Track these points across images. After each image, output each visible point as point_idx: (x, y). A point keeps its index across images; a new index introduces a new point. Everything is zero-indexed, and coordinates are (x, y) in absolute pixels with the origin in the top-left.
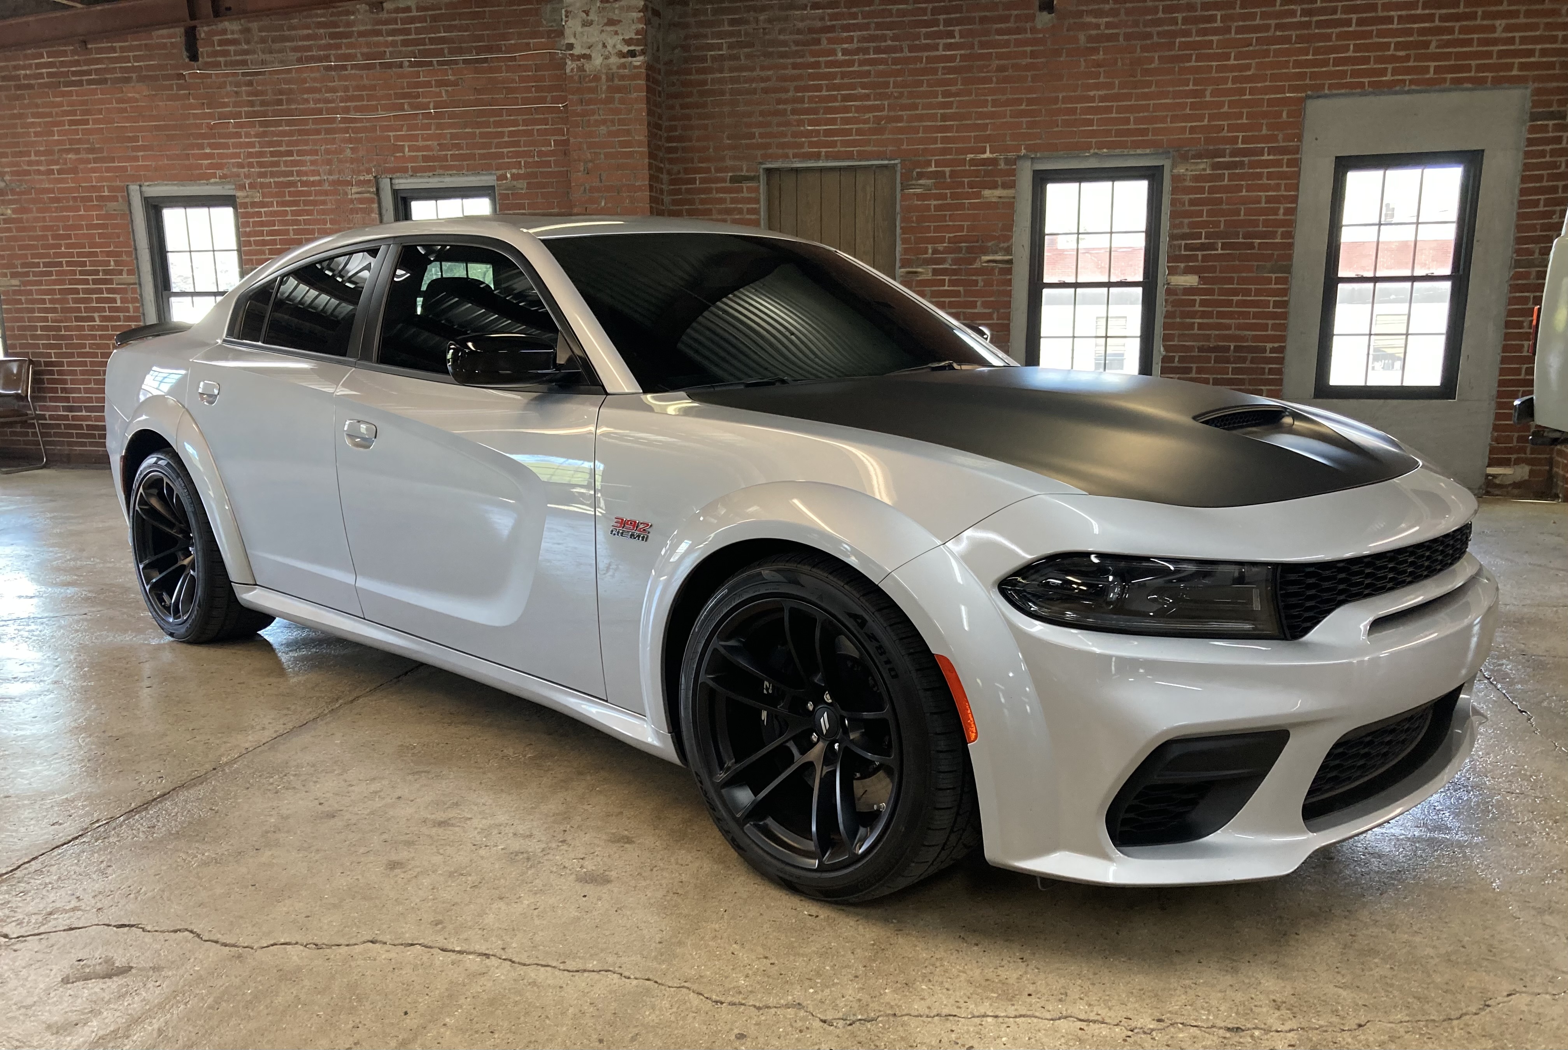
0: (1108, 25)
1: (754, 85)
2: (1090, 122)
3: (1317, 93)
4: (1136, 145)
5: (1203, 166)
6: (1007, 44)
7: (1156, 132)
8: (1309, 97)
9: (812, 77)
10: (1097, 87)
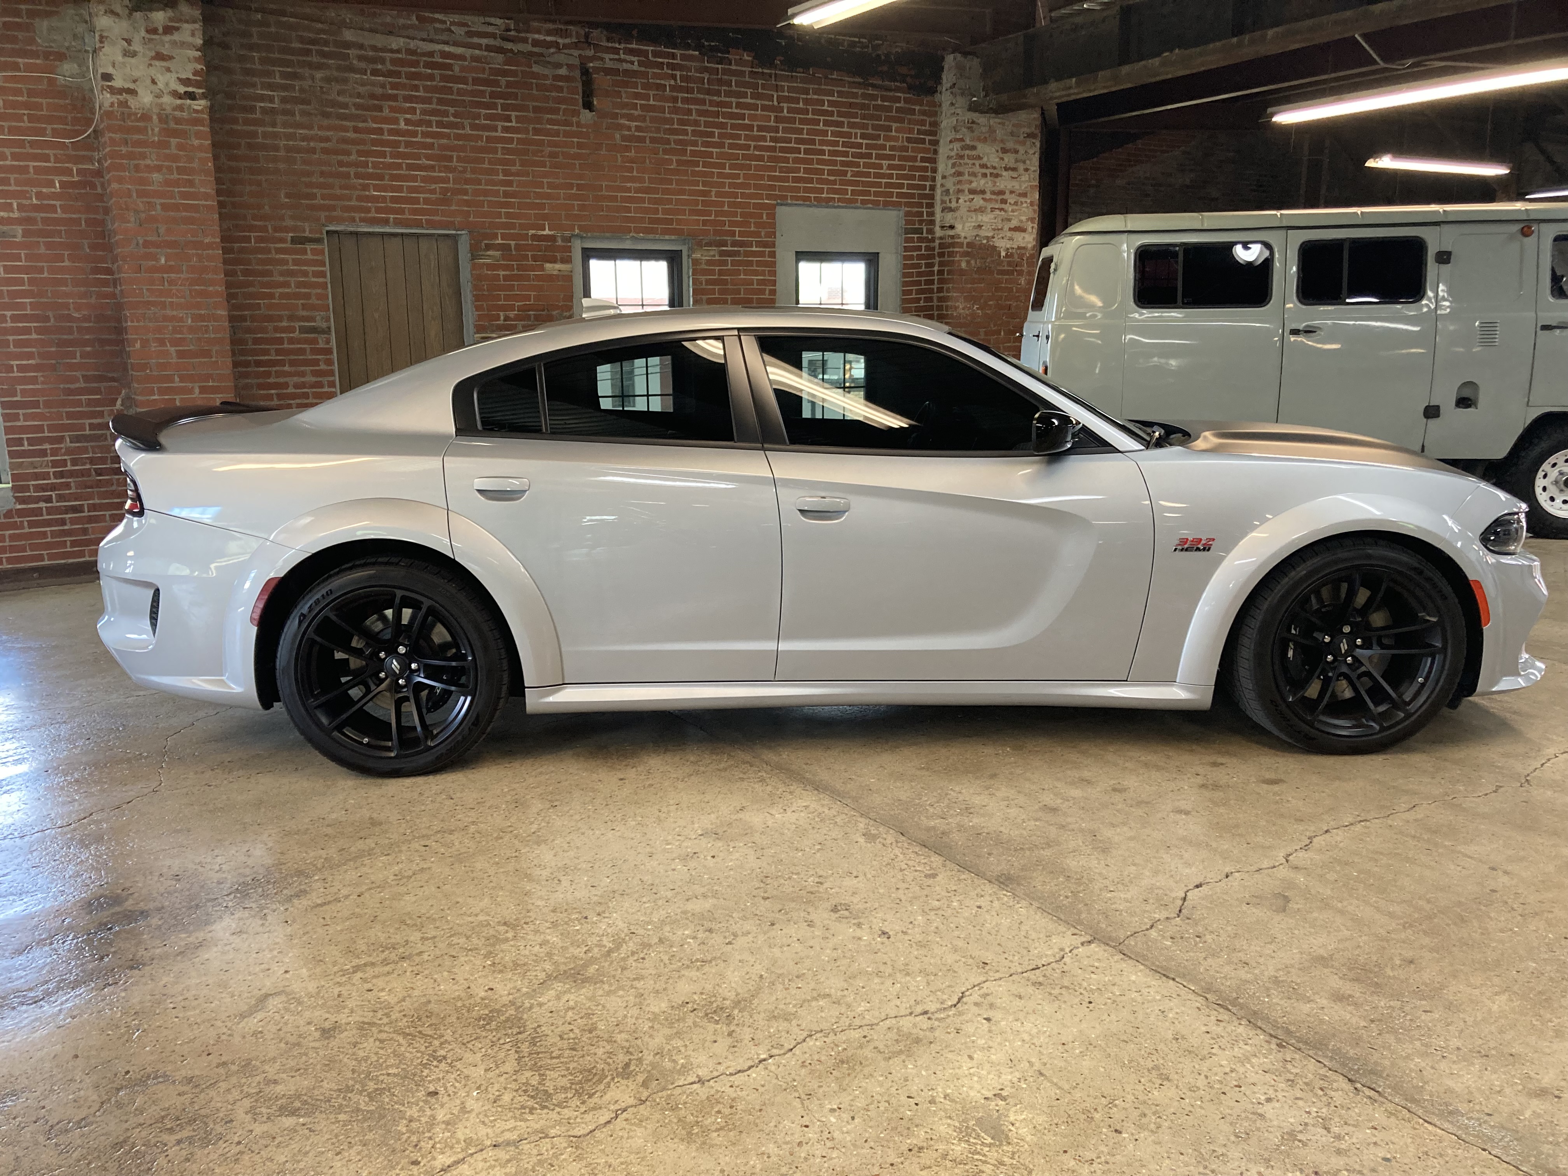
0: (638, 129)
1: (312, 144)
2: (628, 210)
3: (783, 201)
4: (666, 232)
5: (713, 253)
6: (557, 134)
7: (679, 222)
8: (778, 204)
9: (374, 143)
10: (632, 179)
